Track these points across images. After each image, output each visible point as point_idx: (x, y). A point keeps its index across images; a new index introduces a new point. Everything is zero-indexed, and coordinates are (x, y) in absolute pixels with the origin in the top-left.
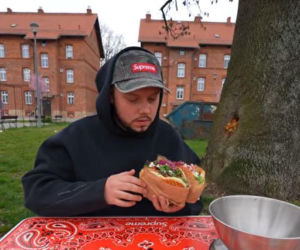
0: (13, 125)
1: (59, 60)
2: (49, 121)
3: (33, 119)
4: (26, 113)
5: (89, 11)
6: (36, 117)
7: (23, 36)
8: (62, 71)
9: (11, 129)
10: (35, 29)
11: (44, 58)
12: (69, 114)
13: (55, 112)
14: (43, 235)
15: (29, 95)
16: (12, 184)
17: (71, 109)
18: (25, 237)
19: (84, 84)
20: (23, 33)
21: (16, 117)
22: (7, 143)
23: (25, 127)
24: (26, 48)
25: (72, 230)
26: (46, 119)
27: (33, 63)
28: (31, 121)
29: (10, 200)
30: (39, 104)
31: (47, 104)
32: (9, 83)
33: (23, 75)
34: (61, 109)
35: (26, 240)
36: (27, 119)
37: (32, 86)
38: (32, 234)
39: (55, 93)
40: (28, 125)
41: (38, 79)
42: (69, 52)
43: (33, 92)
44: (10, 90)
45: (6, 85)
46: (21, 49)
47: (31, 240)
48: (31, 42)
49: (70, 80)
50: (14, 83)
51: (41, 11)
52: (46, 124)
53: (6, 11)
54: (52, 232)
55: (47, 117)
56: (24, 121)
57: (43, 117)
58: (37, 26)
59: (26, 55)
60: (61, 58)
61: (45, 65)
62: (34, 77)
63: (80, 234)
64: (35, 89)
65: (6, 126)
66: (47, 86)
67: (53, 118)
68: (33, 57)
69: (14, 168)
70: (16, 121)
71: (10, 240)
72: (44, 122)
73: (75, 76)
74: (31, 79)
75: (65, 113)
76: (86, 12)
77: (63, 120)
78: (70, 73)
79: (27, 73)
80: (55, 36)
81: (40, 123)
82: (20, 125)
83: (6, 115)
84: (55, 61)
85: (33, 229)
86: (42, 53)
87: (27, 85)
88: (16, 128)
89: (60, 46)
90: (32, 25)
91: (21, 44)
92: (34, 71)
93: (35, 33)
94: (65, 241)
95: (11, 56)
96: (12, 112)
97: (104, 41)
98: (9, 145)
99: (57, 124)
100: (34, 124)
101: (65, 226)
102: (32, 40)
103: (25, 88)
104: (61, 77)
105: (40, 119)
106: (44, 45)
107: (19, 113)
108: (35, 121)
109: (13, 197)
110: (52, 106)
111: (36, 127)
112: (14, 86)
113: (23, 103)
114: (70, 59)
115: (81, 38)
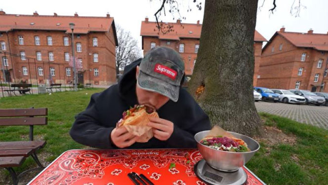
0: (58, 90)
1: (89, 47)
2: (82, 87)
3: (72, 85)
4: (67, 82)
5: (108, 15)
6: (74, 84)
7: (64, 31)
8: (90, 54)
9: (56, 92)
10: (72, 27)
11: (79, 46)
12: (95, 82)
13: (86, 81)
14: (77, 162)
15: (69, 70)
16: (58, 128)
17: (97, 79)
18: (65, 163)
19: (105, 63)
20: (64, 29)
21: (60, 85)
22: (54, 101)
23: (66, 91)
24: (66, 39)
25: (97, 159)
26: (80, 86)
27: (71, 49)
28: (70, 87)
29: (56, 139)
30: (76, 76)
31: (81, 76)
32: (55, 62)
33: (65, 56)
34: (90, 80)
35: (66, 165)
36: (68, 86)
37: (71, 64)
38: (70, 161)
39: (86, 69)
40: (68, 89)
41: (75, 60)
42: (95, 42)
43: (72, 68)
44: (57, 67)
45: (54, 64)
46: (63, 40)
47: (70, 165)
48: (70, 35)
49: (96, 60)
50: (59, 62)
51: (76, 15)
52: (81, 89)
53: (53, 15)
54: (84, 160)
55: (81, 84)
56: (65, 87)
57: (78, 84)
58: (74, 25)
59: (67, 44)
60: (90, 46)
61: (79, 51)
62: (72, 58)
63: (102, 160)
64: (73, 66)
65: (54, 90)
66: (81, 65)
67: (85, 85)
68: (71, 46)
69: (59, 118)
70: (60, 87)
71: (55, 166)
72: (79, 87)
73: (99, 58)
74: (70, 60)
75: (93, 82)
76: (106, 16)
77: (91, 86)
78: (96, 56)
79: (67, 56)
80: (86, 32)
81: (76, 89)
82: (63, 90)
83: (54, 83)
84: (86, 47)
85: (71, 158)
86: (77, 43)
87: (67, 63)
88: (61, 92)
89: (89, 38)
90: (70, 24)
91: (64, 37)
92: (72, 55)
93: (73, 30)
94: (92, 165)
95: (57, 45)
96: (57, 82)
97: (118, 35)
98: (55, 103)
99: (88, 89)
100: (72, 89)
101: (92, 156)
102: (71, 34)
103: (66, 65)
104: (90, 58)
105: (76, 86)
106: (79, 37)
107: (62, 82)
108: (73, 87)
109: (59, 137)
110: (84, 77)
111: (74, 91)
112: (59, 64)
113: (65, 76)
114: (96, 46)
115: (103, 33)
